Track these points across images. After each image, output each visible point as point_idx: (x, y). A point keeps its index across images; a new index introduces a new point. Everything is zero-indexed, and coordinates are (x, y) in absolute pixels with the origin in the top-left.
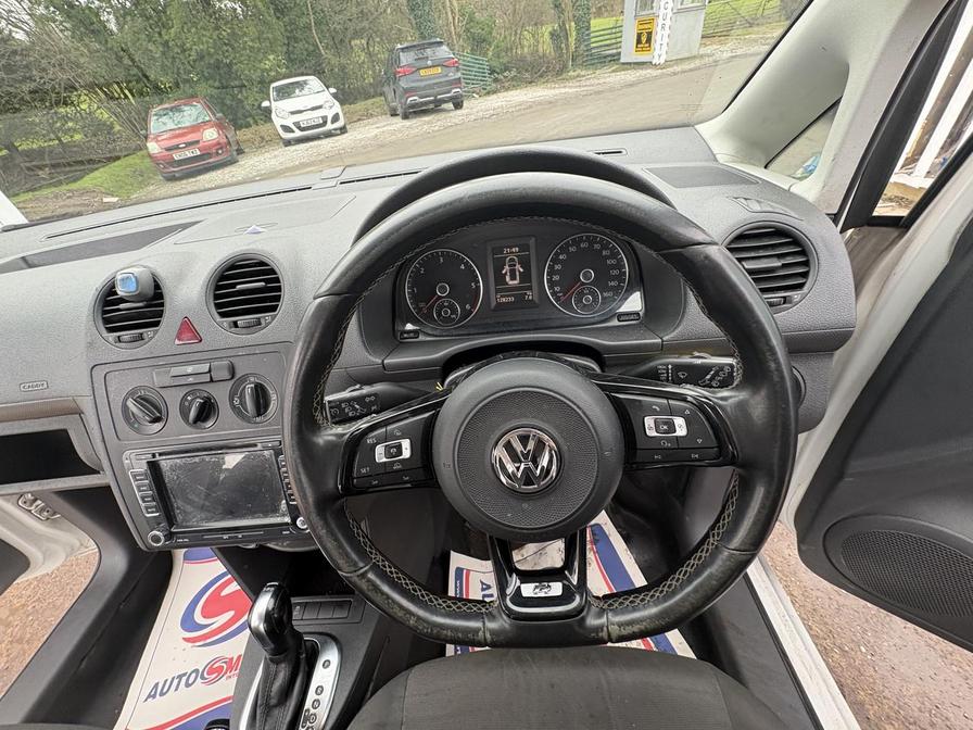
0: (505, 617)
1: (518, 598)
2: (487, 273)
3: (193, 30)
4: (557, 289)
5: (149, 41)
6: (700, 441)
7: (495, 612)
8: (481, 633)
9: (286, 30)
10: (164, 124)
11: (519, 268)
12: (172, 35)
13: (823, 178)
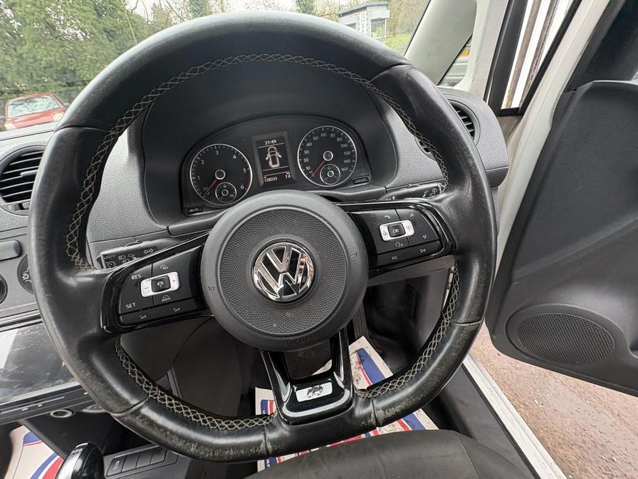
0: (284, 425)
1: (295, 405)
2: (254, 162)
3: (43, 47)
4: (308, 168)
5: (6, 54)
6: (425, 237)
7: (275, 422)
8: (262, 446)
9: (117, 49)
10: (20, 111)
11: (278, 155)
12: (26, 50)
13: (472, 75)
